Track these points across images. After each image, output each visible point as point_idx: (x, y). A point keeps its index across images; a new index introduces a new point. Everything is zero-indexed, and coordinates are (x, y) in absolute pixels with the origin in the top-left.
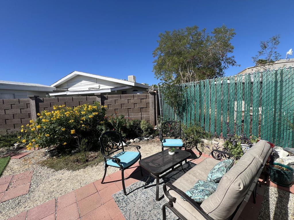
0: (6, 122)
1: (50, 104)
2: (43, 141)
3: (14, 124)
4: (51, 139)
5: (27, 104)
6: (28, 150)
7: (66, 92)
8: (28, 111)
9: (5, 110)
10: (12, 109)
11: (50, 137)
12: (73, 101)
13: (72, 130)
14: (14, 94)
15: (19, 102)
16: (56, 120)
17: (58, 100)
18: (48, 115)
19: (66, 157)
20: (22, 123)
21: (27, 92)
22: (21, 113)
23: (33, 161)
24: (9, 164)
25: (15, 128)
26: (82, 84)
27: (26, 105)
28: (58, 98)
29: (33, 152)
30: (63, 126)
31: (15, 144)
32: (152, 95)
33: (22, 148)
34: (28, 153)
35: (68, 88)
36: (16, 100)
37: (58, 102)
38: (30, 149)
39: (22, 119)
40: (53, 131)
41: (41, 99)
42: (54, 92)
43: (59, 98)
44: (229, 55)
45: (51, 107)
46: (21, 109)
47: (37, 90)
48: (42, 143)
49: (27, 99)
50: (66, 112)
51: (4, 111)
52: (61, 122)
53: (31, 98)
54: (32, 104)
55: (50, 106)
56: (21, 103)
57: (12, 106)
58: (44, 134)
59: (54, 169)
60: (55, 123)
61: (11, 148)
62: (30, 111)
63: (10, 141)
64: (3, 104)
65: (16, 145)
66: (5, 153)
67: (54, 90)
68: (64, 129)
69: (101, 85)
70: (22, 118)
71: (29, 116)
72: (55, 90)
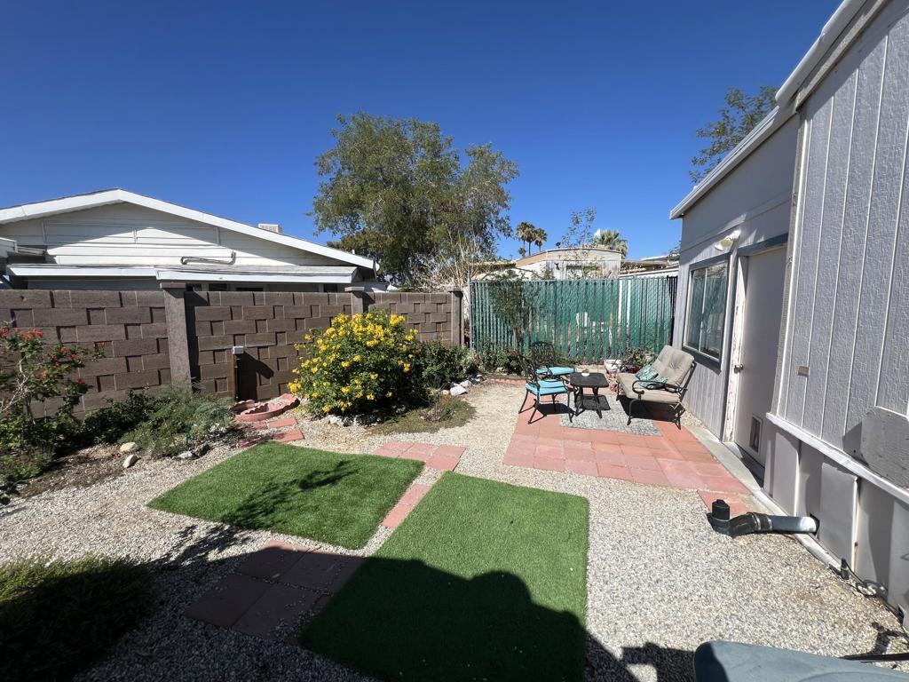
3: (98, 378)
5: (151, 308)
8: (153, 333)
9: (58, 328)
10: (89, 323)
15: (121, 300)
20: (128, 370)
22: (127, 339)
25: (100, 390)
26: (141, 240)
27: (149, 315)
32: (457, 296)
35: (46, 247)
36: (109, 293)
39: (129, 359)
41: (201, 294)
44: (503, 214)
46: (126, 325)
49: (151, 293)
51: (56, 332)
53: (169, 290)
54: (174, 310)
56: (127, 307)
57: (92, 313)
62: (166, 332)
64: (53, 307)
67: (11, 250)
69: (238, 253)
70: (131, 354)
71: (160, 345)
72: (16, 251)
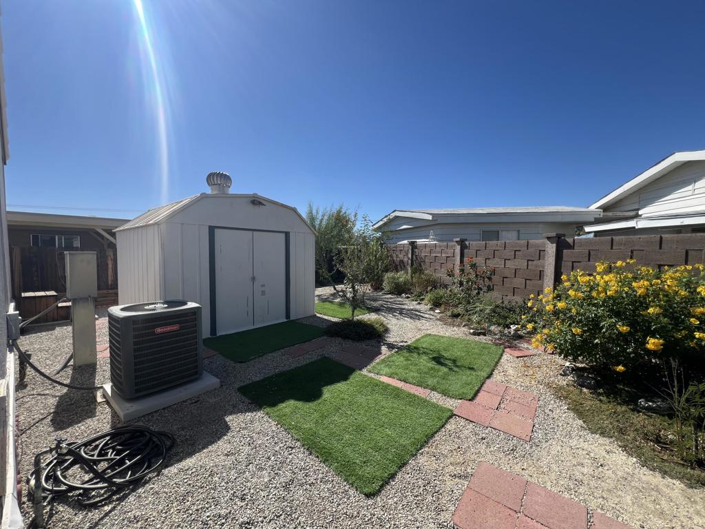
0: (503, 281)
1: (587, 255)
2: (566, 341)
3: (514, 289)
4: (584, 341)
5: (540, 251)
6: (533, 346)
7: (635, 220)
8: (539, 267)
9: (505, 260)
10: (515, 258)
11: (581, 336)
12: (660, 248)
13: (653, 336)
14: (519, 231)
15: (528, 246)
16: (605, 299)
17: (612, 245)
18: (582, 282)
19: (619, 409)
20: (526, 287)
21: (541, 226)
22: (527, 269)
23: (539, 376)
24: (502, 360)
25: (514, 296)
26: (696, 192)
27: (538, 254)
28: (612, 239)
29: (540, 355)
30: (624, 320)
31: (511, 326)
33: (520, 337)
34: (531, 352)
35: (638, 210)
36: (523, 242)
37: (612, 248)
38: (537, 347)
39: (528, 281)
40: (593, 326)
41: (570, 240)
42: (598, 221)
43: (616, 238)
45: (589, 261)
46: (528, 260)
47: (559, 219)
48: (562, 344)
49: (541, 241)
50: (635, 279)
51: (504, 262)
52: (619, 307)
53: (548, 238)
54: (550, 252)
55: (587, 258)
56: (530, 250)
57: (517, 253)
58: (570, 325)
59: (584, 422)
60: (603, 305)
61: (506, 331)
62: (543, 267)
63: (506, 318)
64: (505, 249)
65: (513, 327)
66: (497, 337)
67: (598, 216)
68: (625, 329)
70: (528, 278)
71: (541, 275)
72: (601, 216)
